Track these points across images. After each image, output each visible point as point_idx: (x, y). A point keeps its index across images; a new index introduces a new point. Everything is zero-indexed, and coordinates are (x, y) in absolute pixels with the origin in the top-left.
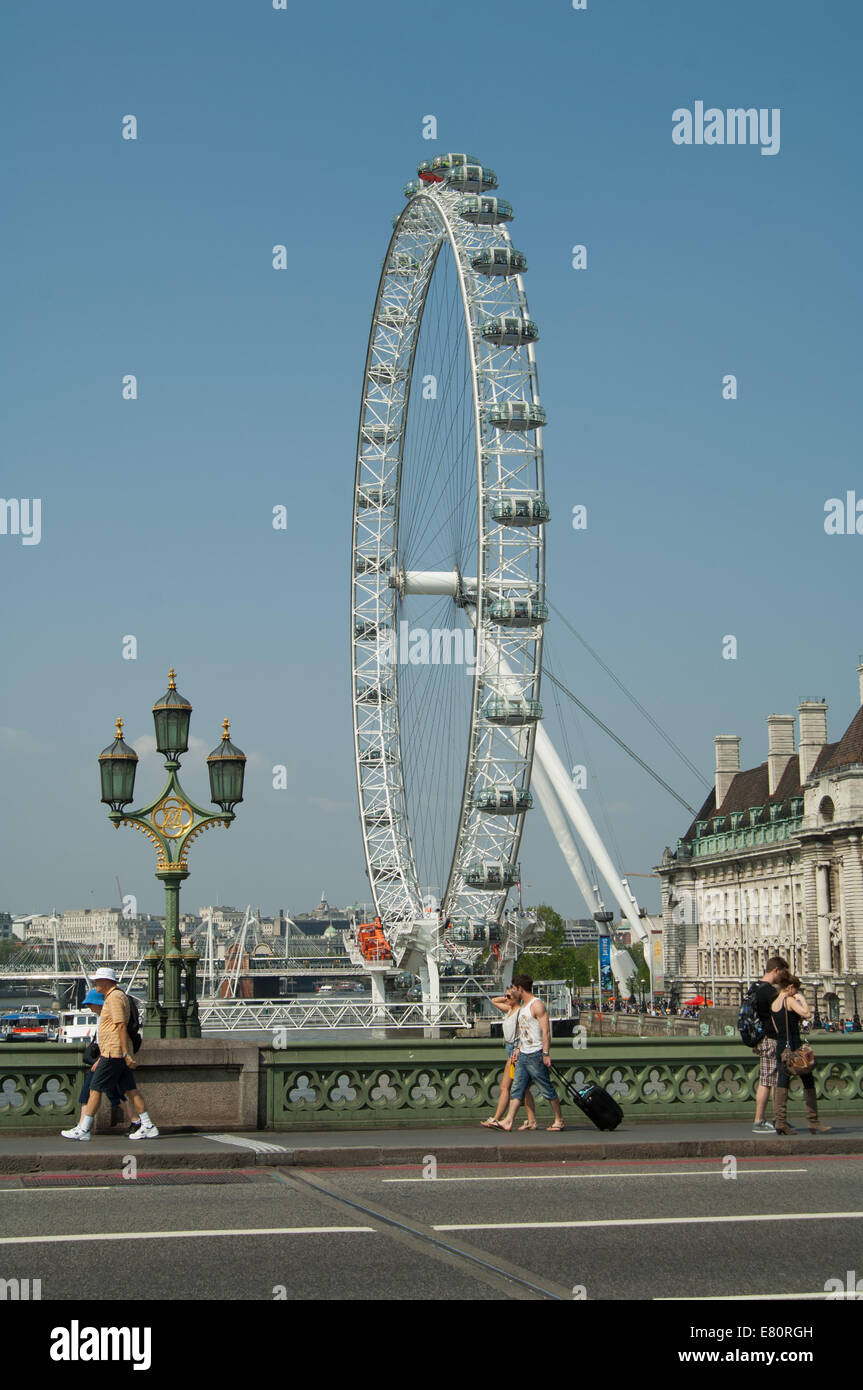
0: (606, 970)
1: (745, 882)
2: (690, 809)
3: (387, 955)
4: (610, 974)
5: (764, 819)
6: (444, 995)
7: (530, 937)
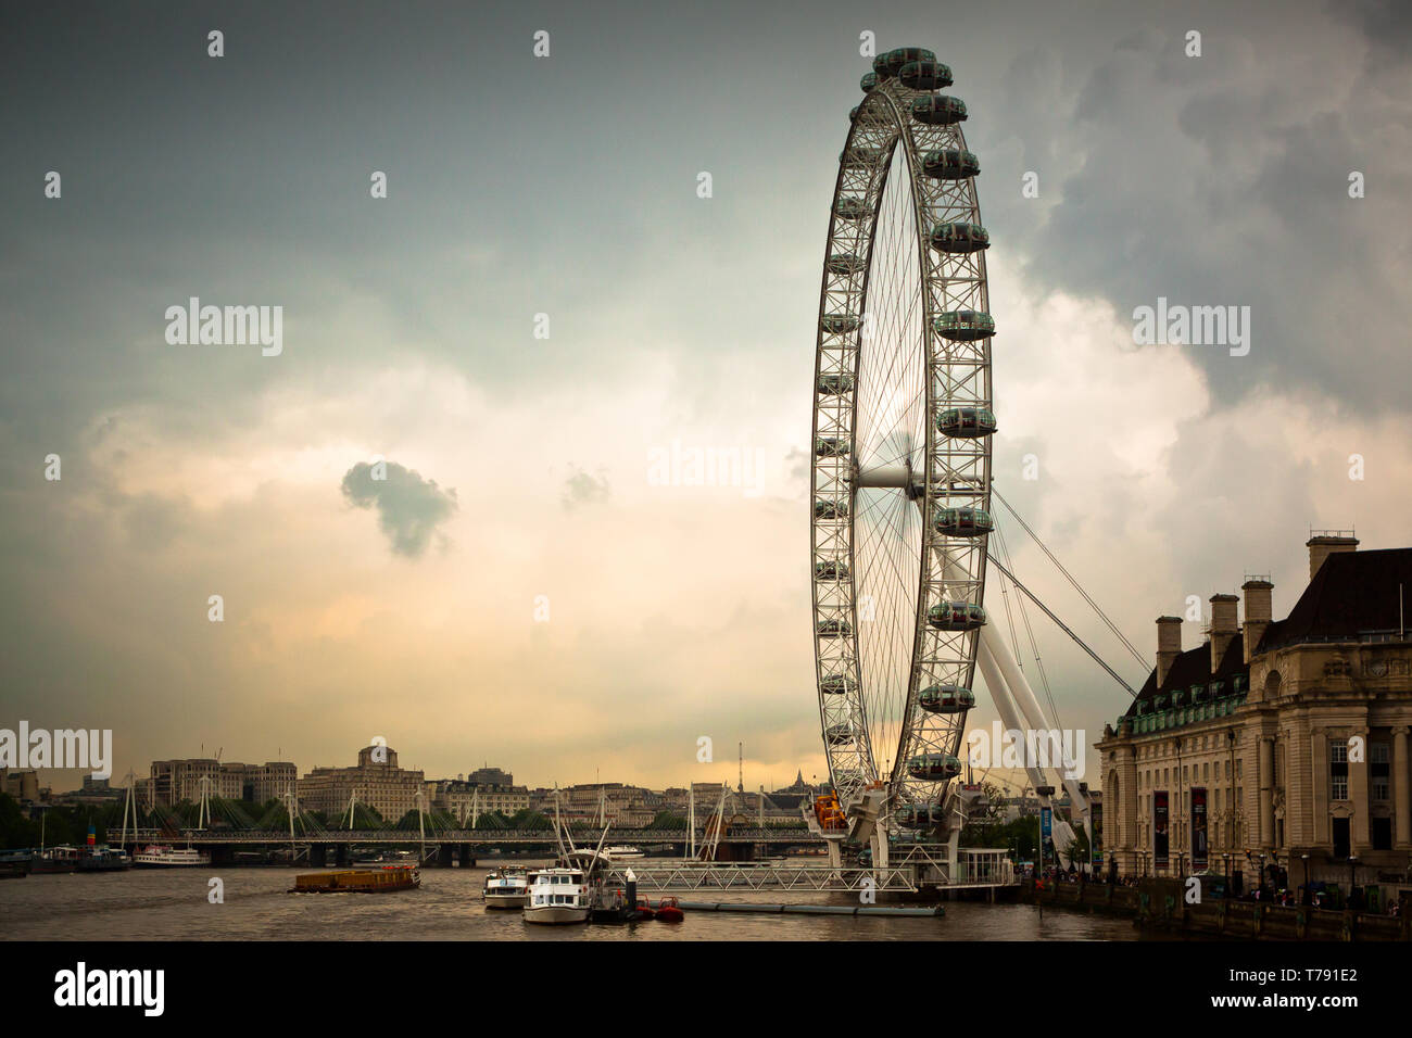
0: (1047, 840)
1: (1185, 758)
2: (1130, 690)
3: (842, 825)
4: (1051, 843)
5: (1205, 698)
6: (893, 862)
7: (975, 809)
